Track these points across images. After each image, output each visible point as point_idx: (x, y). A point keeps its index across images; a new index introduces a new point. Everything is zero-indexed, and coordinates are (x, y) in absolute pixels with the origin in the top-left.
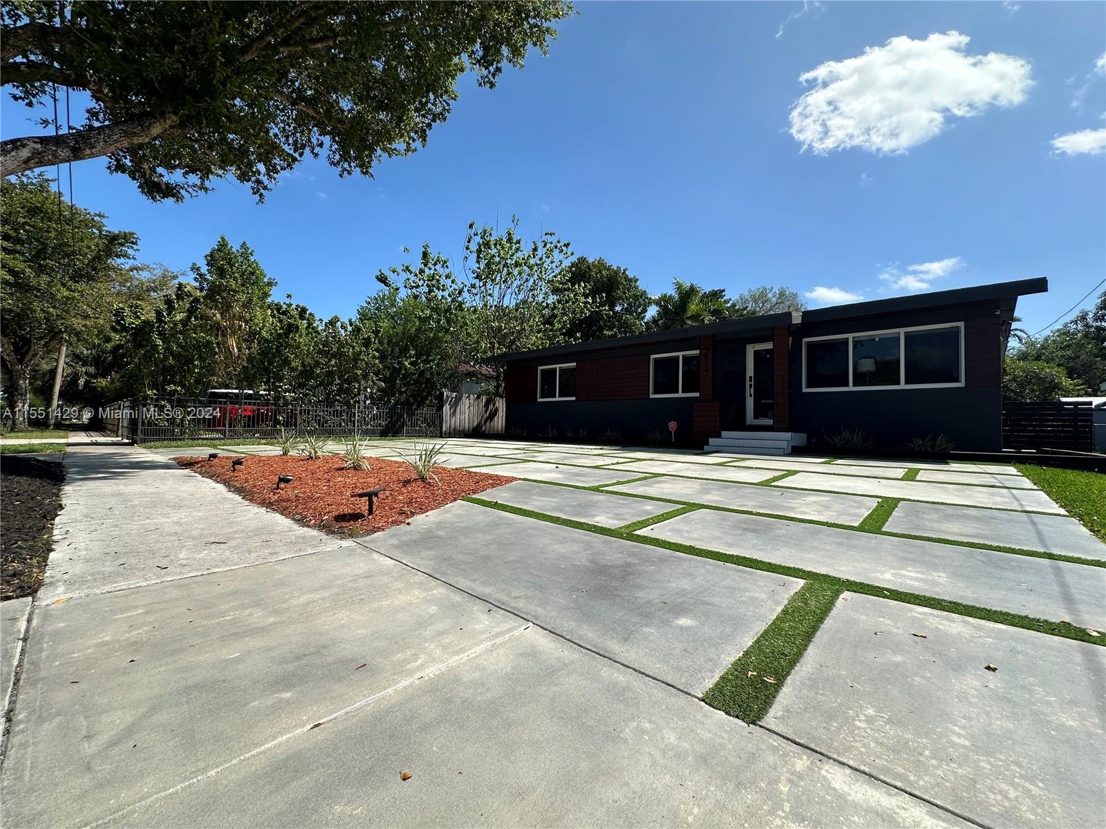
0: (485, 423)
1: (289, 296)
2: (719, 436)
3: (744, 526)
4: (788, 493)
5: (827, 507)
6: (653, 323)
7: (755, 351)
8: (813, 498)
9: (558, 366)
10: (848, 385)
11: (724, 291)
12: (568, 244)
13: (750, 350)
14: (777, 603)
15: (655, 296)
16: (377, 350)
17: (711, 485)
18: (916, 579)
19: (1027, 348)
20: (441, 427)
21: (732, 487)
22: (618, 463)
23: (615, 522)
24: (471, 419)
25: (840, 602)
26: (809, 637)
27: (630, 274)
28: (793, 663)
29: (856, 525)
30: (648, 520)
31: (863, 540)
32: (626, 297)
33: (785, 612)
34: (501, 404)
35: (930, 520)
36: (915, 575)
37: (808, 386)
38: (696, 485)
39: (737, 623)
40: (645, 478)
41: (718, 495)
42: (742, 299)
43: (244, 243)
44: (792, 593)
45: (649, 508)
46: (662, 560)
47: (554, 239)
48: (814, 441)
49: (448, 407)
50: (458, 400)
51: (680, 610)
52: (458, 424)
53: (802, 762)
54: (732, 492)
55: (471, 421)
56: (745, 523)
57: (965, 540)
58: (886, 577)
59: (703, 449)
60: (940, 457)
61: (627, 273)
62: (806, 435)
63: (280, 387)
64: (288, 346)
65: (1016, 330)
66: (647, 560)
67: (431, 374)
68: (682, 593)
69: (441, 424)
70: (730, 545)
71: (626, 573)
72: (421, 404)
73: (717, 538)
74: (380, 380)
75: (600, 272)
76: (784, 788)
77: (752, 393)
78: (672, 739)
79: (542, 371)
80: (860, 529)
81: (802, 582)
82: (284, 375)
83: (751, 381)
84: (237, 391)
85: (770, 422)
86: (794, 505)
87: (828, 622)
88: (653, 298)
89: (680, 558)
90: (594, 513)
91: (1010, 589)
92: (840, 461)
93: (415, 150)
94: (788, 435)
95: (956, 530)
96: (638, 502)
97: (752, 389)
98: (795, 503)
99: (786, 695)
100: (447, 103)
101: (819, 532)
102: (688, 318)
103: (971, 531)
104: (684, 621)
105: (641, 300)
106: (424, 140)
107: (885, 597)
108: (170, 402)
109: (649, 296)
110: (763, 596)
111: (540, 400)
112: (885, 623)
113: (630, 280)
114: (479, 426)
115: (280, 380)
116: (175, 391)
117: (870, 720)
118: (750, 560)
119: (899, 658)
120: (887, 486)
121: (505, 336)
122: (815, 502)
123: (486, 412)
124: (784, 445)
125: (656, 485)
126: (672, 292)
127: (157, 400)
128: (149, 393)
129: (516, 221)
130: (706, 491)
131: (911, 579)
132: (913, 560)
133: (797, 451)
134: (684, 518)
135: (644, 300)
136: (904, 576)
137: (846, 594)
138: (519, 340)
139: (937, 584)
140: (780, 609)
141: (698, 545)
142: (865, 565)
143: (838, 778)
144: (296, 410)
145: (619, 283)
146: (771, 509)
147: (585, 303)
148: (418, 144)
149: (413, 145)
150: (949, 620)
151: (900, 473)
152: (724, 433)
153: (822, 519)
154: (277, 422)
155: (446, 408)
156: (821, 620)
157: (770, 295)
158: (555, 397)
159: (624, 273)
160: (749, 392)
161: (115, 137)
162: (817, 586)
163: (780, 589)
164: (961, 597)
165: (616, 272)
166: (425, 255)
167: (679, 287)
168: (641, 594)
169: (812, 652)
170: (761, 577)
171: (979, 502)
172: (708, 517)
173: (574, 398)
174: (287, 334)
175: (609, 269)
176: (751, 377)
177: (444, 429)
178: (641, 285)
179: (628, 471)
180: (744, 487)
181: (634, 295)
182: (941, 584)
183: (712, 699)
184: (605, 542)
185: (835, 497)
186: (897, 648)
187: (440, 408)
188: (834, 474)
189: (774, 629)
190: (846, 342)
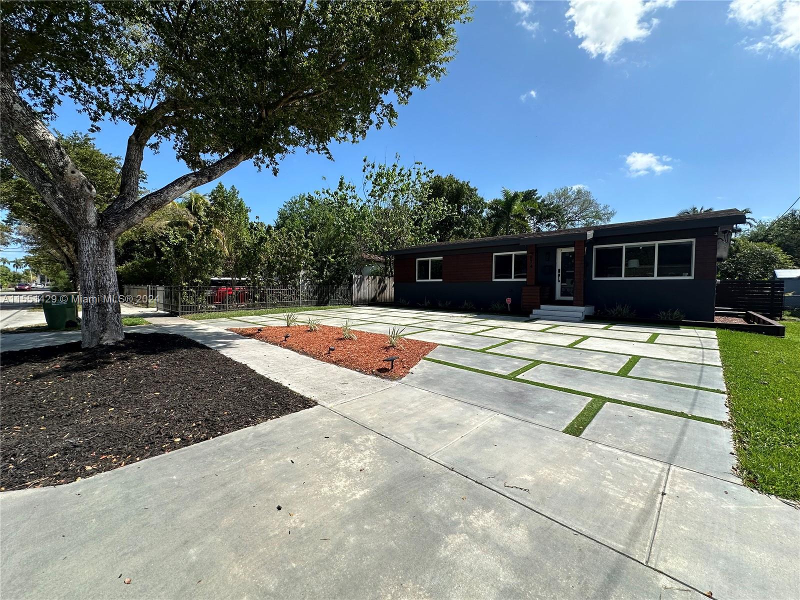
0: (379, 295)
1: (257, 217)
2: (539, 308)
3: (565, 373)
4: (584, 353)
5: (603, 362)
6: (487, 220)
7: (562, 253)
8: (597, 357)
9: (430, 259)
10: (621, 276)
11: (536, 190)
12: (432, 171)
13: (559, 252)
14: (582, 406)
15: (488, 200)
16: (312, 250)
17: (543, 348)
18: (636, 397)
19: (758, 230)
20: (352, 298)
21: (554, 349)
22: (483, 331)
23: (505, 372)
24: (370, 292)
25: (605, 406)
26: (593, 417)
27: (472, 186)
28: (588, 424)
29: (616, 372)
30: (519, 370)
31: (618, 380)
32: (469, 203)
33: (585, 409)
34: (390, 283)
35: (653, 370)
36: (635, 396)
37: (596, 276)
38: (534, 347)
39: (569, 413)
40: (505, 343)
41: (548, 355)
42: (549, 196)
43: (233, 186)
44: (587, 403)
45: (516, 363)
46: (534, 390)
47: (422, 166)
48: (599, 311)
49: (356, 285)
50: (362, 280)
51: (548, 408)
52: (362, 296)
53: (591, 444)
54: (555, 353)
55: (370, 294)
56: (564, 372)
57: (663, 380)
58: (624, 397)
59: (529, 317)
60: (674, 324)
61: (469, 184)
62: (594, 307)
63: (256, 277)
64: (260, 251)
65: (749, 218)
66: (527, 390)
67: (345, 264)
68: (546, 403)
69: (352, 296)
70: (560, 383)
71: (521, 395)
72: (339, 284)
73: (553, 380)
74: (314, 269)
75: (451, 185)
76: (587, 447)
77: (560, 280)
78: (557, 439)
79: (419, 261)
80: (618, 374)
81: (591, 399)
82: (258, 269)
83: (559, 272)
84: (230, 279)
85: (571, 298)
86: (587, 361)
87: (600, 412)
88: (488, 202)
89: (541, 389)
90: (492, 367)
91: (671, 401)
92: (614, 327)
93: (358, 142)
94: (582, 309)
95: (662, 375)
96: (510, 360)
97: (560, 277)
98: (588, 360)
99: (586, 431)
100: (382, 119)
101: (598, 377)
102: (512, 216)
103: (669, 375)
104: (550, 412)
105: (479, 204)
106: (364, 136)
107: (622, 404)
108: (196, 289)
109: (485, 201)
110: (577, 404)
111: (417, 281)
112: (620, 412)
113: (472, 190)
114: (375, 297)
115: (256, 273)
116: (198, 282)
117: (609, 436)
118: (570, 390)
119: (622, 422)
120: (637, 347)
121: (392, 236)
122: (597, 359)
123: (379, 288)
124: (580, 314)
125: (513, 348)
126: (501, 197)
127: (188, 289)
128: (184, 284)
129: (398, 157)
130: (540, 352)
131: (634, 398)
132: (637, 389)
133: (588, 319)
134: (535, 369)
135: (482, 205)
136: (631, 396)
137: (608, 403)
138: (400, 238)
139: (643, 399)
140: (583, 408)
141: (546, 383)
142: (617, 392)
143: (600, 446)
144: (266, 291)
145: (464, 193)
146: (576, 364)
147: (443, 210)
148: (360, 138)
149: (357, 139)
150: (642, 411)
151: (646, 337)
152: (542, 307)
153: (601, 369)
154: (255, 299)
155: (355, 286)
156: (598, 412)
157: (570, 193)
158: (428, 279)
159: (467, 185)
160: (558, 278)
161: (225, 168)
162: (597, 400)
163: (583, 401)
164: (650, 404)
165: (462, 185)
166: (341, 184)
167: (506, 194)
168: (531, 403)
169: (594, 420)
170: (575, 397)
171: (682, 358)
172: (547, 369)
173: (441, 280)
174: (259, 244)
175: (457, 182)
176: (559, 270)
177: (353, 300)
178: (480, 194)
179: (493, 337)
180: (560, 349)
181: (475, 201)
182: (645, 399)
183: (565, 431)
184: (506, 382)
185: (609, 355)
186: (622, 419)
187: (351, 285)
188: (609, 339)
189: (582, 414)
190: (621, 248)
